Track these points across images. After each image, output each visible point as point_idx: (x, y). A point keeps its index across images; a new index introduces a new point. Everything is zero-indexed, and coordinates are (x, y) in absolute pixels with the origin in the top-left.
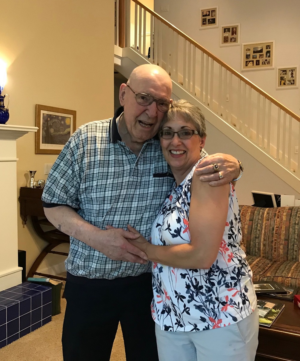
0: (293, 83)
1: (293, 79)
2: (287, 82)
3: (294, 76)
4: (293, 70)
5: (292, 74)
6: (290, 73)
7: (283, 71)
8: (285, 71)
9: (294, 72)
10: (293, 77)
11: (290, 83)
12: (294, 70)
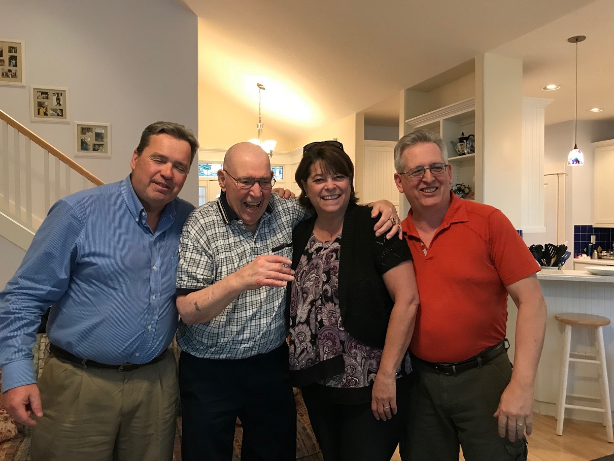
0: (60, 114)
1: (61, 108)
2: (50, 112)
3: (61, 103)
4: (59, 95)
5: (58, 99)
6: (55, 98)
7: (43, 93)
8: (46, 93)
9: (61, 98)
10: (60, 105)
11: (56, 114)
12: (61, 94)
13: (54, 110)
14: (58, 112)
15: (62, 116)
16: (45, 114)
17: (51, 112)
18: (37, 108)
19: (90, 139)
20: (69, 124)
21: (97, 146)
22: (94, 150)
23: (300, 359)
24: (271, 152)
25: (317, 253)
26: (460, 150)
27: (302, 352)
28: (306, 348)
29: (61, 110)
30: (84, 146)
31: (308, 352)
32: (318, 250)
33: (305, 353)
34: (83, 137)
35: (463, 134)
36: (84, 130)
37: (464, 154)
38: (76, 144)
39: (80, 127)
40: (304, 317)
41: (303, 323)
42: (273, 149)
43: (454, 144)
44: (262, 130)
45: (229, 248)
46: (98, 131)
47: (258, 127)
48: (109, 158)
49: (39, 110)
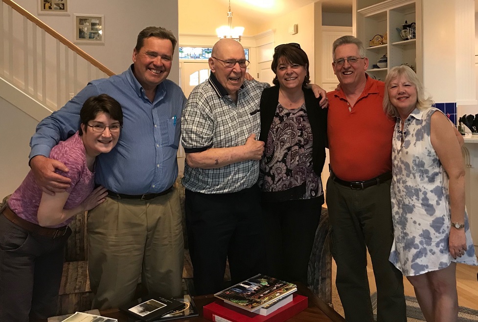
1: (63, 2)
10: (62, 0)
11: (59, 8)
13: (57, 5)
14: (61, 6)
15: (64, 9)
16: (50, 8)
17: (55, 6)
18: (43, 3)
19: (86, 29)
20: (69, 16)
21: (92, 34)
22: (90, 38)
23: (277, 185)
24: (240, 37)
25: (288, 117)
26: (404, 35)
27: (279, 180)
28: (282, 178)
29: (63, 4)
30: (81, 34)
31: (283, 180)
32: (288, 115)
33: (281, 181)
34: (81, 26)
35: (406, 22)
36: (82, 20)
37: (407, 39)
38: (75, 33)
39: (78, 18)
40: (281, 158)
41: (280, 162)
42: (241, 34)
43: (399, 31)
44: (231, 18)
45: (223, 113)
46: (94, 21)
47: (228, 15)
48: (103, 44)
49: (45, 5)
